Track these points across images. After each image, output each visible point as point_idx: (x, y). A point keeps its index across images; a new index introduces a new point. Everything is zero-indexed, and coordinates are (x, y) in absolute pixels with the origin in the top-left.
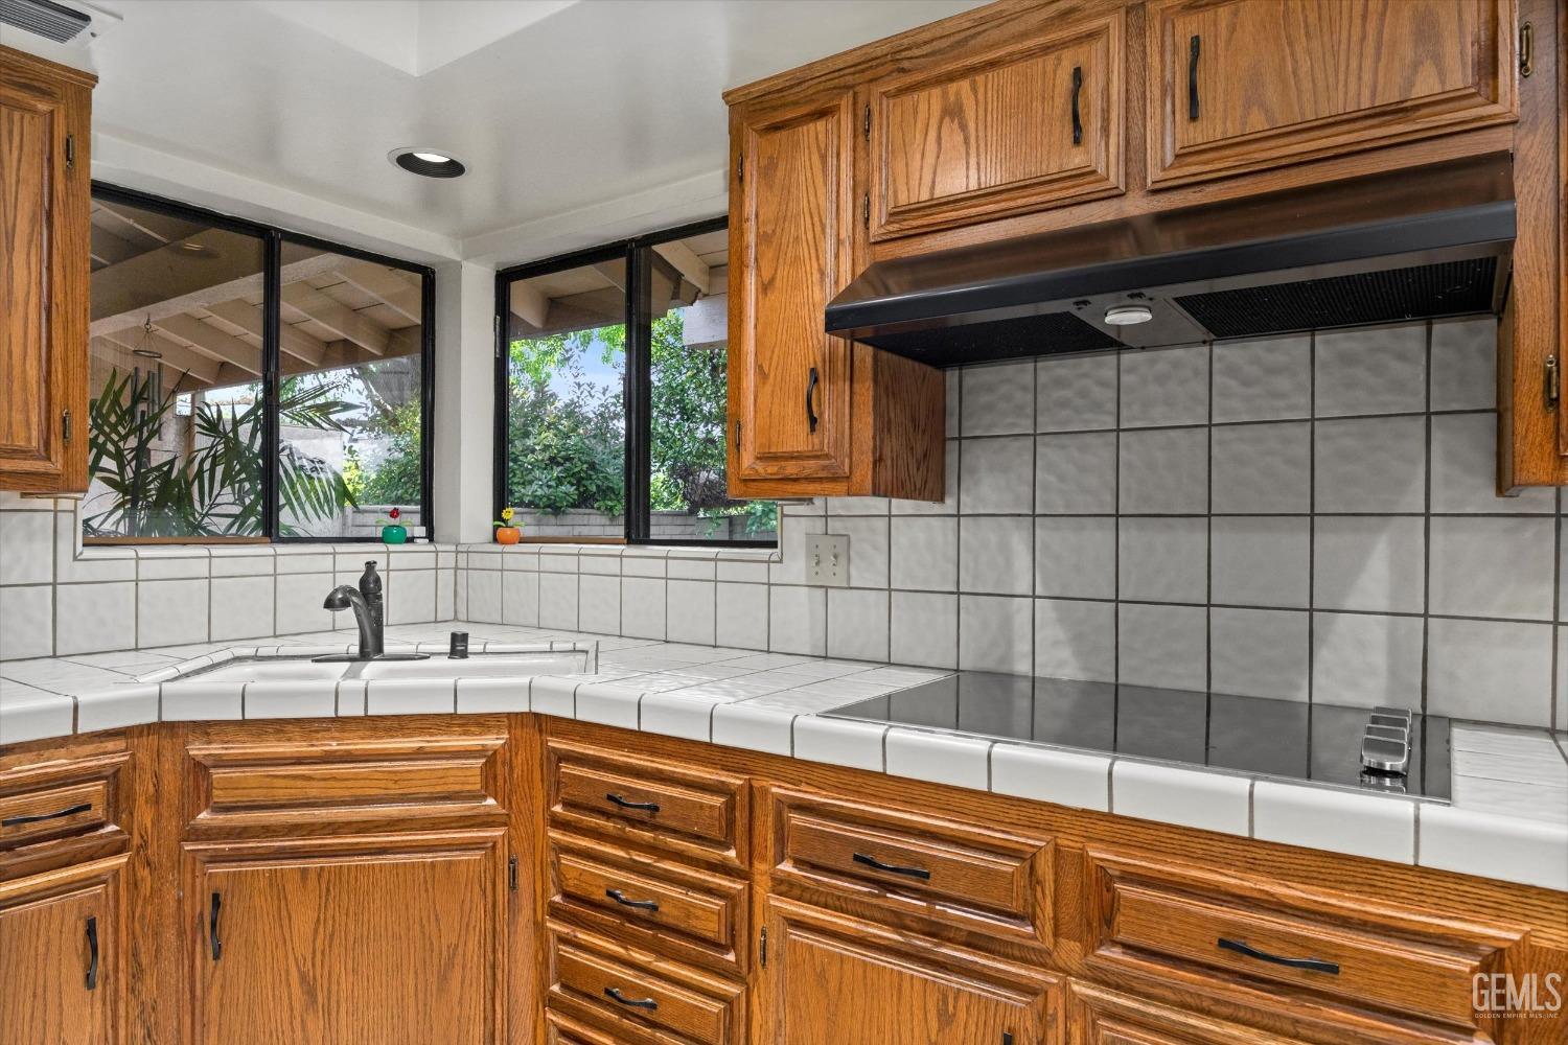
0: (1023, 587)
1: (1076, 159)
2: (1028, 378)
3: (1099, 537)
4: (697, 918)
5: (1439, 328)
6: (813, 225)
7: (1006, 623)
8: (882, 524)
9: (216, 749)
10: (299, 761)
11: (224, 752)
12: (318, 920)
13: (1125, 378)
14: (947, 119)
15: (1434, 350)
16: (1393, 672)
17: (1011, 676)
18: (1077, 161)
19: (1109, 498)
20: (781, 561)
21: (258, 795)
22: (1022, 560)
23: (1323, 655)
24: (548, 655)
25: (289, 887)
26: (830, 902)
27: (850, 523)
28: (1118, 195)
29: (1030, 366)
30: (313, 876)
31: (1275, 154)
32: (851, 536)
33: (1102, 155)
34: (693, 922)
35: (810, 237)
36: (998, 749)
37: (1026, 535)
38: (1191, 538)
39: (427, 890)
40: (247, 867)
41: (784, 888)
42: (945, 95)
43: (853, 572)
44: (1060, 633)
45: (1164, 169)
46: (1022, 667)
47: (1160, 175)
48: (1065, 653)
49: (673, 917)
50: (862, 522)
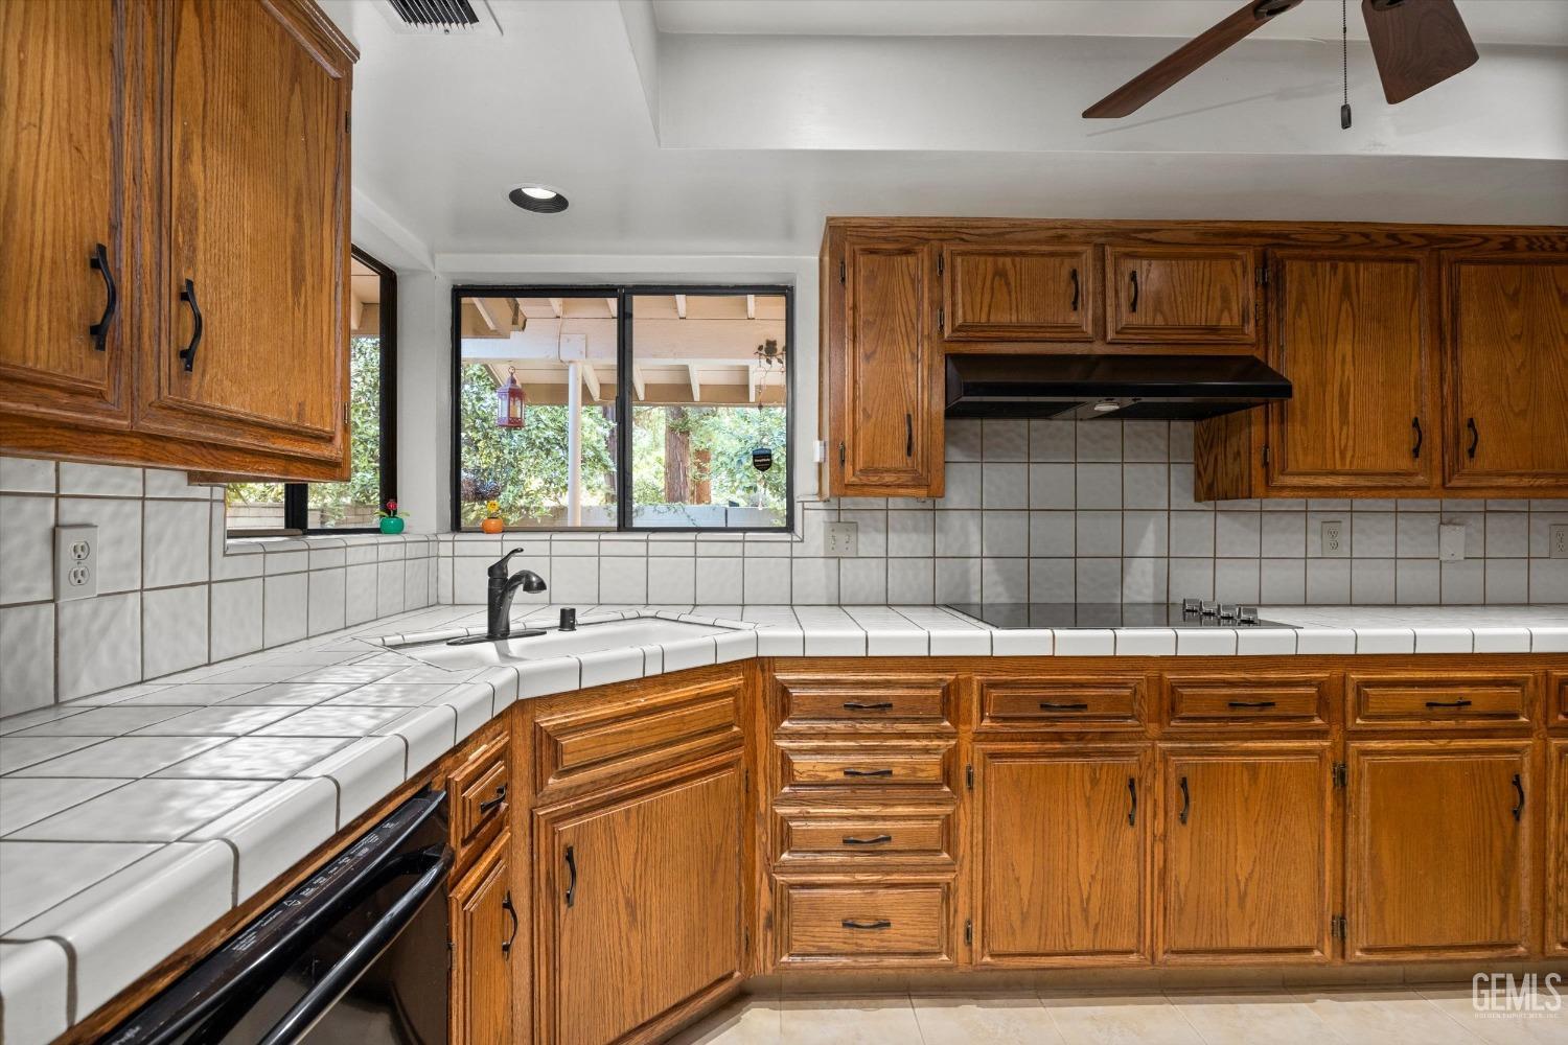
0: (976, 551)
1: (1073, 318)
2: (978, 430)
3: (1018, 522)
4: (923, 771)
5: (1174, 424)
6: (906, 323)
7: (965, 572)
8: (881, 515)
9: (560, 719)
10: (617, 719)
11: (567, 720)
12: (637, 851)
13: (1033, 434)
14: (997, 278)
15: (1171, 434)
16: (1156, 585)
17: (969, 605)
18: (1073, 319)
19: (1025, 500)
20: (802, 541)
21: (596, 754)
22: (975, 537)
23: (1128, 580)
24: (622, 623)
25: (618, 829)
26: (1014, 737)
27: (858, 515)
28: (1090, 341)
29: (978, 422)
30: (634, 814)
31: (1164, 337)
32: (859, 523)
33: (1086, 319)
34: (920, 774)
35: (903, 330)
36: (1118, 632)
37: (978, 520)
38: (1066, 522)
39: (704, 806)
40: (586, 819)
41: (982, 737)
42: (995, 263)
43: (860, 546)
44: (996, 577)
45: (1117, 333)
46: (976, 599)
47: (1115, 336)
48: (1000, 589)
49: (902, 775)
50: (867, 514)
